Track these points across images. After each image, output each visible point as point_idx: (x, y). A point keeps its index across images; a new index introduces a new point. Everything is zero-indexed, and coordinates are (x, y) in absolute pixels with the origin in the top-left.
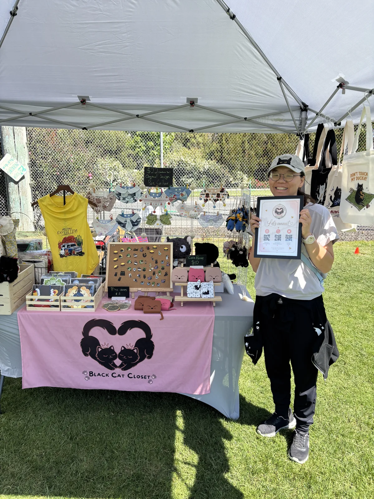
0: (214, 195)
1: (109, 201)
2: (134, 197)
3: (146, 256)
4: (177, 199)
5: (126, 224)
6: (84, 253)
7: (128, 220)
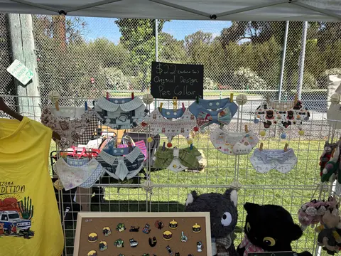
0: (282, 115)
1: (84, 125)
2: (133, 117)
3: (155, 243)
4: (211, 122)
5: (116, 166)
6: (32, 234)
7: (121, 161)
